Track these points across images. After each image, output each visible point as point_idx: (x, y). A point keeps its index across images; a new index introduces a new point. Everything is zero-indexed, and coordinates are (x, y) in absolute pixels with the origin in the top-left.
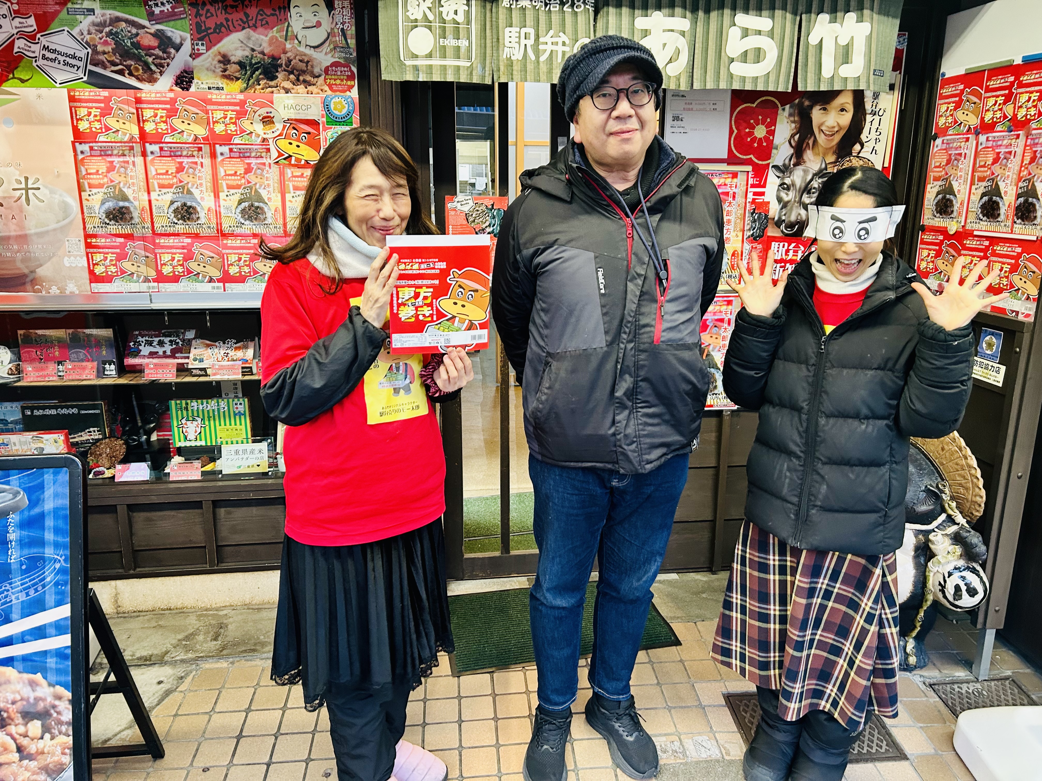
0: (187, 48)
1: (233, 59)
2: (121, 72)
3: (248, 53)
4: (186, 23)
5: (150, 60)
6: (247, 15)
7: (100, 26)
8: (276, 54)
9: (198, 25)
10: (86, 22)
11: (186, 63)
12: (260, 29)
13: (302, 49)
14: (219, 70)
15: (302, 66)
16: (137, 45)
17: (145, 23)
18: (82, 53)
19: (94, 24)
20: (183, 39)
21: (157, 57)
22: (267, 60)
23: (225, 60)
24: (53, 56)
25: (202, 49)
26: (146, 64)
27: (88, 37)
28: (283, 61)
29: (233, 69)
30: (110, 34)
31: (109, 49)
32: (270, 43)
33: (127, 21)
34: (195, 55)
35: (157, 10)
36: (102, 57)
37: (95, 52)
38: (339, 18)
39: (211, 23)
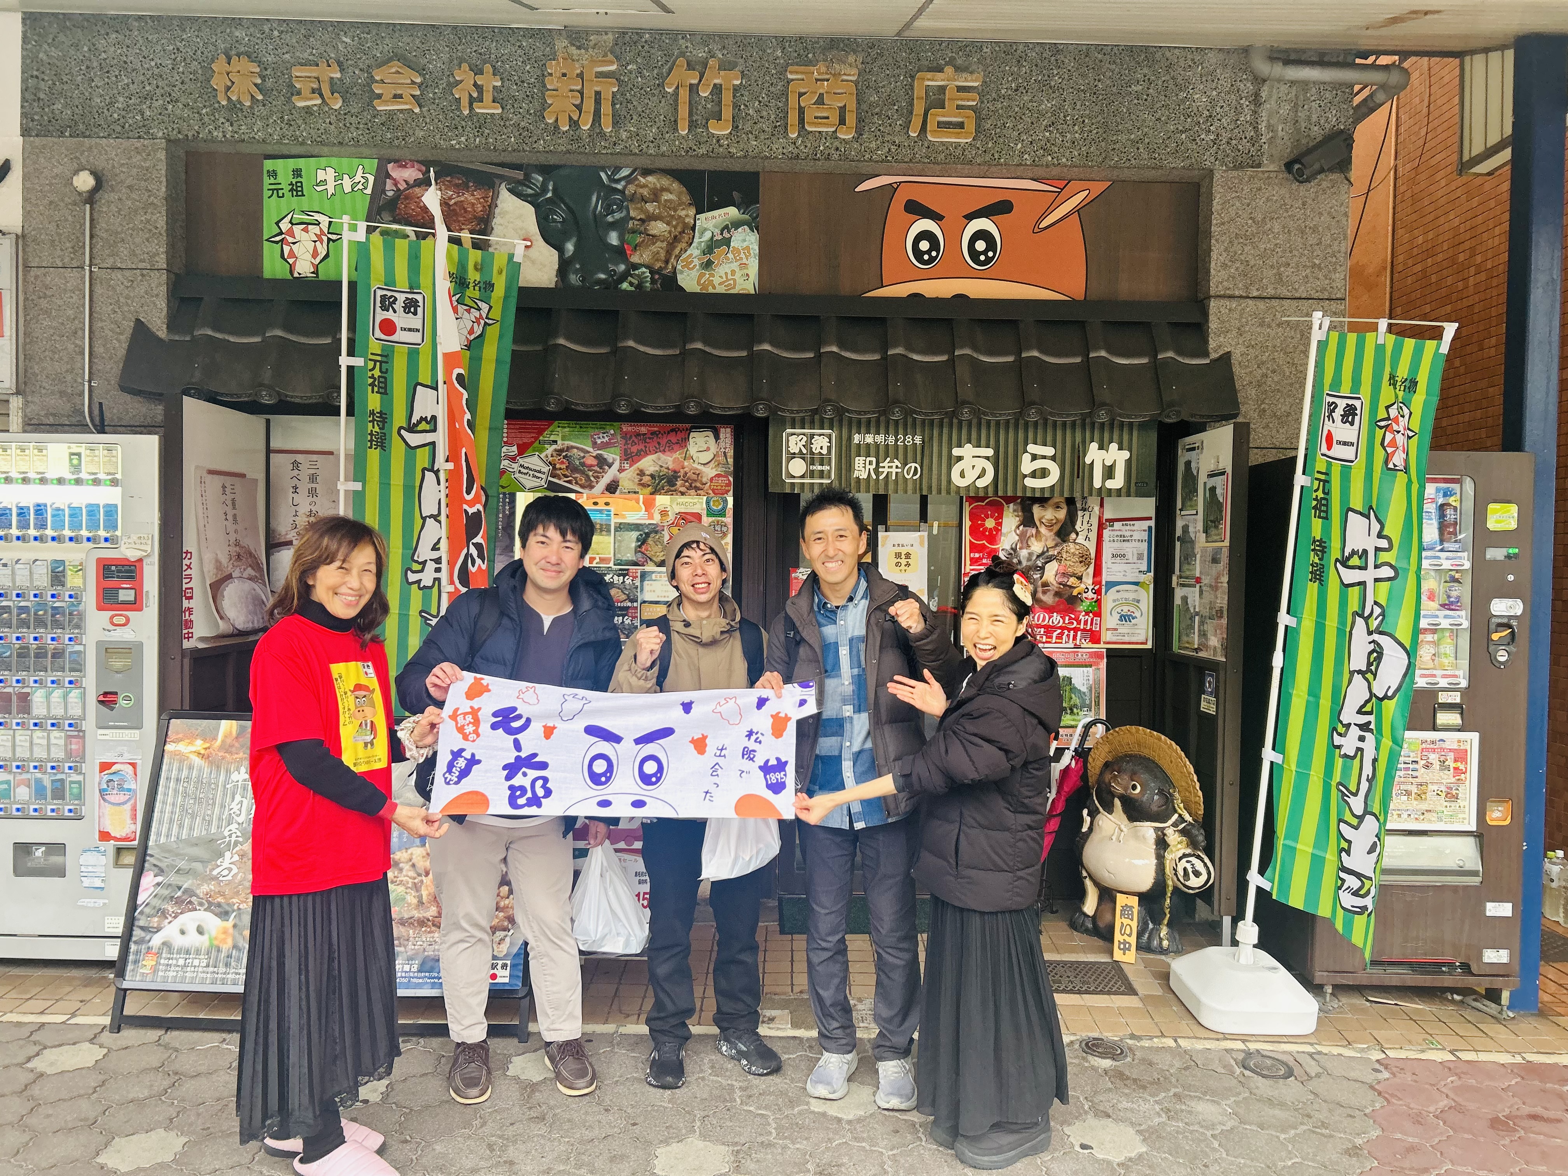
0: (616, 465)
1: (647, 473)
2: (569, 482)
3: (657, 468)
4: (617, 450)
5: (591, 473)
6: (659, 443)
7: (559, 452)
8: (677, 469)
9: (626, 450)
10: (550, 449)
11: (615, 476)
12: (668, 453)
13: (695, 465)
14: (637, 480)
15: (695, 477)
16: (583, 464)
17: (591, 450)
18: (546, 469)
19: (556, 450)
20: (614, 460)
21: (596, 472)
22: (671, 473)
23: (642, 473)
24: (525, 471)
25: (627, 466)
26: (588, 476)
27: (551, 459)
28: (681, 474)
29: (646, 479)
30: (564, 457)
31: (564, 466)
32: (674, 461)
33: (577, 448)
34: (621, 470)
35: (599, 441)
36: (558, 472)
37: (554, 468)
38: (722, 445)
39: (634, 449)
